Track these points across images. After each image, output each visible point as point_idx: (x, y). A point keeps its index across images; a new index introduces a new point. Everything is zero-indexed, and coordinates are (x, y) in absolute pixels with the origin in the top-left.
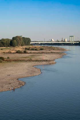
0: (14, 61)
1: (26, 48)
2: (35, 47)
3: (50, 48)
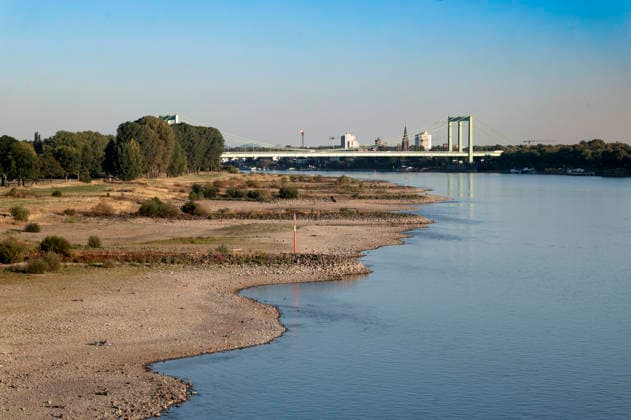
0: (126, 259)
1: (196, 189)
2: (245, 179)
3: (332, 185)
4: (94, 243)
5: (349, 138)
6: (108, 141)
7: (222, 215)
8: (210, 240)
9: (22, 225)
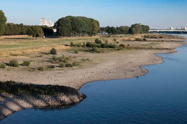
0: (134, 48)
1: (145, 36)
2: (153, 35)
3: (169, 36)
4: (128, 45)
5: (172, 28)
6: (129, 28)
7: (150, 41)
8: (148, 45)
9: (116, 42)
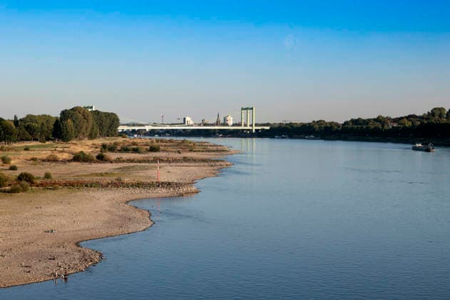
0: (65, 185)
1: (104, 146)
2: (131, 141)
3: (179, 144)
4: (48, 176)
5: (188, 119)
6: (55, 120)
7: (118, 160)
8: (112, 174)
9: (7, 166)
